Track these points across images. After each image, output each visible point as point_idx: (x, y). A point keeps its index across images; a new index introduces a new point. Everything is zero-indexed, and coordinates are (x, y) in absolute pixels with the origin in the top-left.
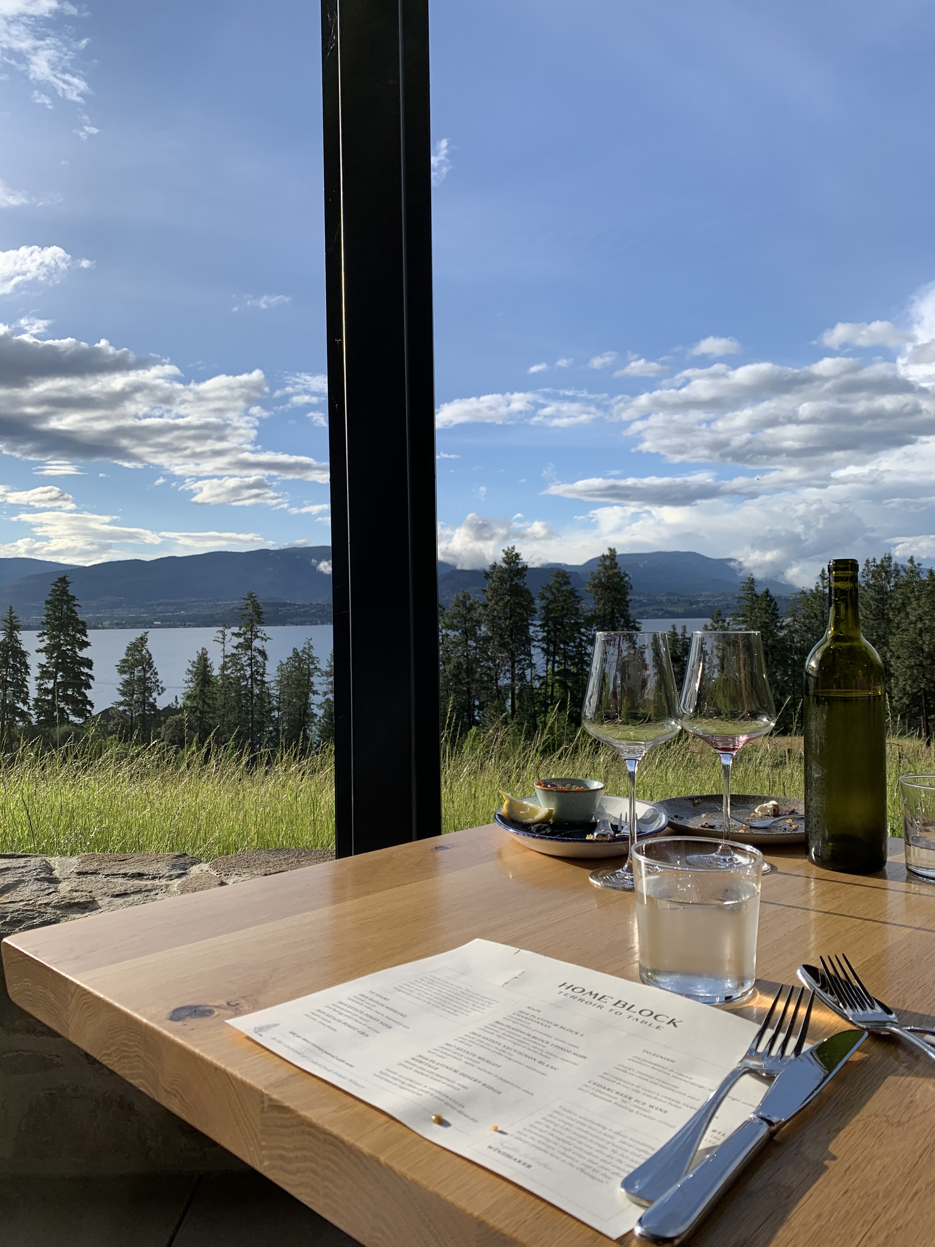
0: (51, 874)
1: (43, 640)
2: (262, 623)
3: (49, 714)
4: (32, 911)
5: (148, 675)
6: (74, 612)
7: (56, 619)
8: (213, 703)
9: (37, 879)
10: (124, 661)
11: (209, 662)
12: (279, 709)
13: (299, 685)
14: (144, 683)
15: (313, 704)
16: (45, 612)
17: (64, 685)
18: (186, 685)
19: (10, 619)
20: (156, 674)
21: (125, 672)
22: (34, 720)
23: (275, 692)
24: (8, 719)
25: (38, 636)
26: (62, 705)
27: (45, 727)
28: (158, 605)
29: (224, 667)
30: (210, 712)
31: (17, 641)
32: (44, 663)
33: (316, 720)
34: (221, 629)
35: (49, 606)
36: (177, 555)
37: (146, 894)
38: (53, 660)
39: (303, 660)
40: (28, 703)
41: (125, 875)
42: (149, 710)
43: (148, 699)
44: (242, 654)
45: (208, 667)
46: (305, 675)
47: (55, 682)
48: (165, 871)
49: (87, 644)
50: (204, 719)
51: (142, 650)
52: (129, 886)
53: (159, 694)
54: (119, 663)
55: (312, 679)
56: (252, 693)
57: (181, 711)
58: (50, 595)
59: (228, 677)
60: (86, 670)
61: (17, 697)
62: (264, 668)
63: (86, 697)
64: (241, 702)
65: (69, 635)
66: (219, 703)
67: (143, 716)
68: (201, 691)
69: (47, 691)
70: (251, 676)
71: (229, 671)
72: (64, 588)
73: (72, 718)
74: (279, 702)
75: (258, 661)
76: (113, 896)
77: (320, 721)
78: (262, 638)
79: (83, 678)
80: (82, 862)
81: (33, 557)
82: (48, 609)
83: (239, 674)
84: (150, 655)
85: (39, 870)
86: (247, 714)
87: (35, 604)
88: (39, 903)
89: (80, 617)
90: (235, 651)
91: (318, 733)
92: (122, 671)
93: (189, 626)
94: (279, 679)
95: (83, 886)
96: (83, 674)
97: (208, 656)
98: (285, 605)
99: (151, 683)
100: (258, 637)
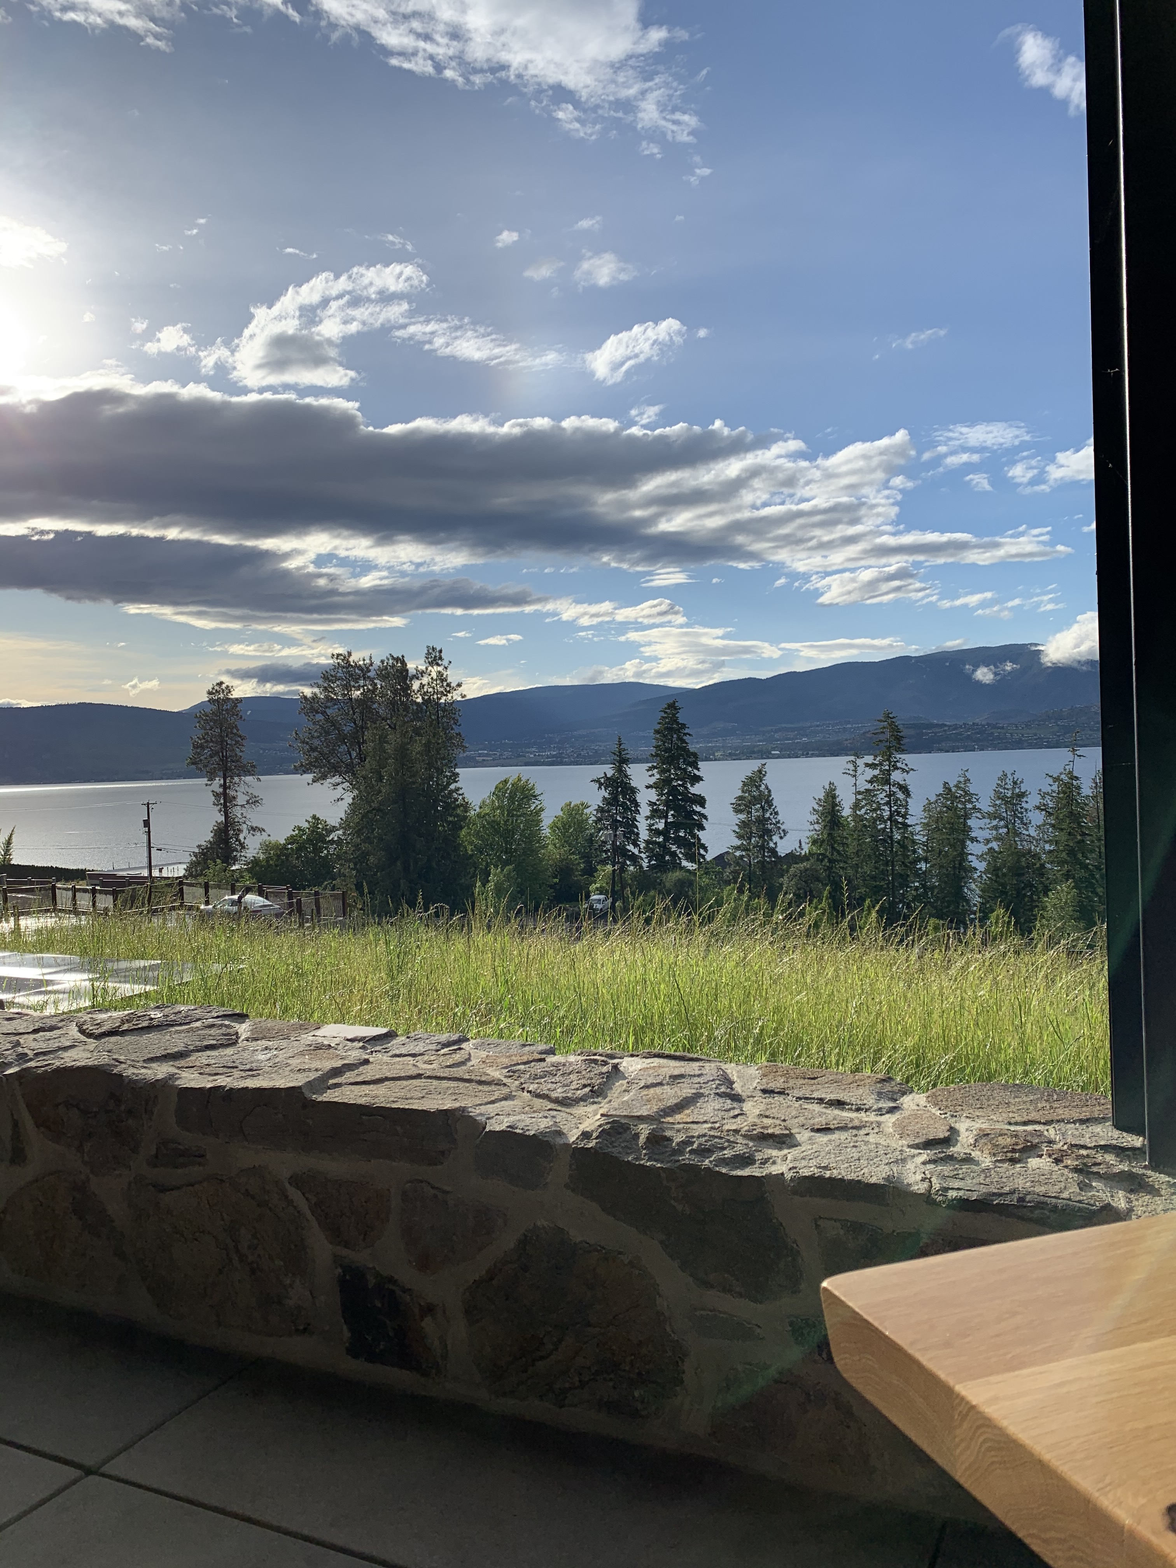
0: (732, 1089)
1: (653, 775)
2: (902, 751)
3: (659, 857)
4: (721, 1138)
5: (767, 815)
6: (684, 741)
7: (666, 751)
8: (844, 850)
9: (717, 1094)
10: (740, 798)
11: (838, 800)
12: (926, 860)
13: (952, 830)
14: (764, 825)
15: (971, 854)
16: (654, 743)
17: (677, 826)
18: (812, 827)
19: (620, 752)
20: (777, 813)
21: (741, 811)
22: (645, 864)
23: (920, 838)
24: (618, 863)
25: (648, 770)
26: (674, 848)
27: (656, 873)
28: (776, 731)
29: (856, 806)
30: (841, 861)
31: (626, 776)
32: (654, 801)
33: (975, 876)
34: (852, 758)
35: (658, 736)
36: (798, 671)
37: (855, 1132)
38: (664, 798)
39: (957, 797)
40: (639, 845)
41: (821, 1101)
42: (769, 857)
43: (768, 844)
44: (879, 790)
45: (837, 805)
46: (959, 818)
47: (666, 822)
48: (870, 1101)
49: (698, 779)
50: (834, 870)
51: (760, 786)
52: (830, 1117)
53: (781, 838)
54: (734, 801)
55: (969, 822)
56: (891, 838)
57: (806, 858)
58: (659, 723)
59: (861, 818)
60: (698, 809)
61: (628, 838)
62: (906, 807)
63: (699, 839)
64: (878, 850)
65: (680, 769)
66: (851, 850)
67: (762, 864)
68: (829, 834)
69: (658, 832)
70: (890, 818)
71: (863, 811)
72: (674, 715)
73: (685, 863)
74: (927, 851)
75: (898, 799)
76: (813, 1130)
77: (981, 876)
78: (903, 769)
79: (696, 817)
80: (764, 1075)
81: (641, 681)
82: (657, 739)
83: (875, 815)
84: (770, 791)
85: (717, 1082)
86: (887, 864)
87: (641, 734)
88: (726, 1127)
89: (692, 748)
90: (869, 786)
91: (978, 892)
92: (737, 811)
93: (813, 756)
94: (926, 821)
95: (773, 1110)
96: (695, 813)
97: (837, 793)
98: (931, 726)
99: (771, 824)
100: (898, 768)
